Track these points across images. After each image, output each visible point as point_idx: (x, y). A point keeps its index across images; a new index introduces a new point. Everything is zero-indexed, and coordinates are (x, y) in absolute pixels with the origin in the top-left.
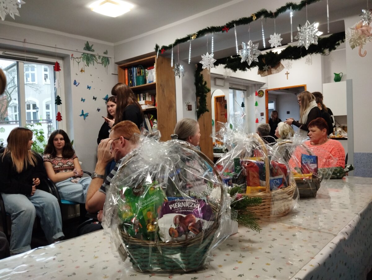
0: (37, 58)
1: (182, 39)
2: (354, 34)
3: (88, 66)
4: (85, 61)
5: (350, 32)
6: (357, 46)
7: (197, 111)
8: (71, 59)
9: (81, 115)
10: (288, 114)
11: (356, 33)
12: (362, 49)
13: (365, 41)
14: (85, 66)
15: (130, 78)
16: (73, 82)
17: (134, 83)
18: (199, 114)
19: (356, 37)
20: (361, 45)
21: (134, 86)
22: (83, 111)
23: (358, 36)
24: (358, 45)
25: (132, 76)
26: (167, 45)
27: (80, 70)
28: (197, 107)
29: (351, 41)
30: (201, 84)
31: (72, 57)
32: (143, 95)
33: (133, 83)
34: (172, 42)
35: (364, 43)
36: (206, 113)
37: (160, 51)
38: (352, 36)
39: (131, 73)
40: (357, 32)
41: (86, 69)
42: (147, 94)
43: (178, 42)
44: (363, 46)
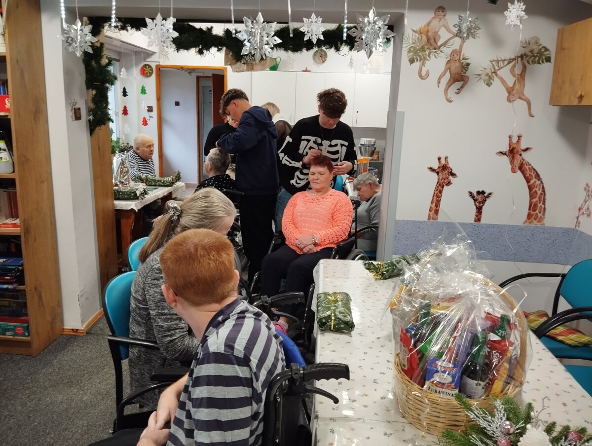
2: (415, 41)
5: (411, 36)
6: (417, 60)
10: (177, 107)
11: (418, 39)
12: (423, 67)
13: (429, 56)
18: (92, 128)
19: (418, 46)
20: (423, 60)
23: (422, 45)
24: (419, 59)
29: (410, 51)
35: (428, 58)
38: (413, 43)
40: (420, 37)
44: (425, 63)
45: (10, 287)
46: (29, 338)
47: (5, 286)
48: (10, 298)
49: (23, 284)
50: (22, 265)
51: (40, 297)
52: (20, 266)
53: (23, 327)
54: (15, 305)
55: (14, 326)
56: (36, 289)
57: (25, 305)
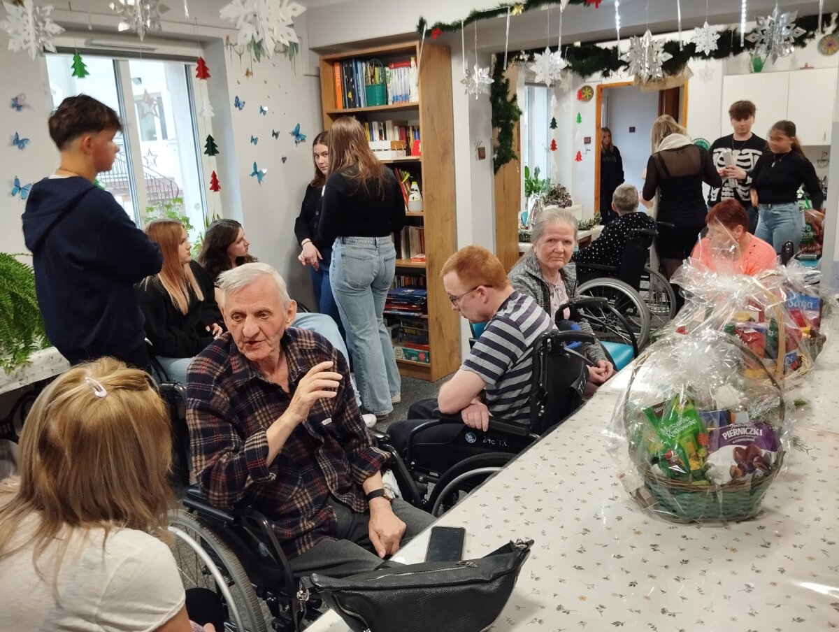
0: (153, 49)
1: (487, 12)
3: (259, 61)
4: (252, 50)
7: (494, 159)
8: (225, 49)
9: (253, 175)
10: (632, 134)
14: (253, 62)
15: (349, 86)
16: (232, 102)
17: (359, 98)
18: (497, 166)
21: (360, 106)
22: (255, 164)
25: (353, 80)
26: (448, 21)
27: (245, 72)
28: (495, 149)
30: (504, 99)
31: (227, 44)
32: (380, 125)
33: (357, 99)
34: (463, 15)
36: (512, 161)
37: (429, 32)
39: (350, 73)
41: (256, 68)
42: (389, 123)
43: (476, 16)
45: (416, 314)
46: (429, 364)
47: (412, 314)
48: (417, 327)
49: (426, 313)
50: (426, 296)
51: (440, 328)
52: (423, 296)
53: (425, 353)
54: (420, 334)
55: (418, 352)
56: (437, 319)
57: (427, 334)
